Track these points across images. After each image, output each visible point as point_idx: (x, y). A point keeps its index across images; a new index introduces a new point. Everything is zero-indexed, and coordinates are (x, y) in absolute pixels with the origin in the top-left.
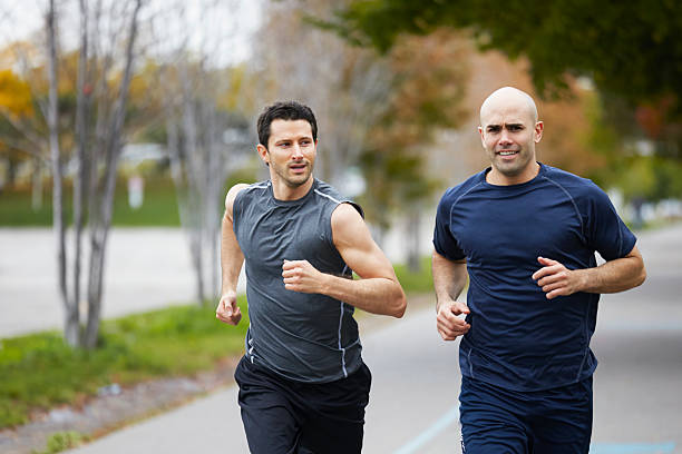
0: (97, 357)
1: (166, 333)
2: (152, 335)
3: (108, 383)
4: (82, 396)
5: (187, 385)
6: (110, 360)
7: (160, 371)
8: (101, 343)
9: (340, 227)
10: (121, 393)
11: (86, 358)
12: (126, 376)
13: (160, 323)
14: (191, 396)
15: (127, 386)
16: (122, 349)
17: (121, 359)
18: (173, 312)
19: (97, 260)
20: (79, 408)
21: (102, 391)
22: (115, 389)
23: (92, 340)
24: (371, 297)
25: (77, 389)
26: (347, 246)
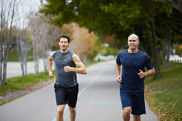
0: (5, 86)
1: (17, 82)
2: (14, 82)
3: (8, 91)
4: (4, 94)
5: (24, 92)
6: (8, 87)
7: (18, 89)
8: (6, 84)
9: (74, 58)
10: (11, 93)
11: (3, 87)
12: (11, 90)
13: (15, 80)
14: (25, 94)
15: (12, 92)
16: (10, 85)
17: (10, 87)
18: (18, 78)
19: (5, 68)
20: (4, 96)
21: (8, 93)
22: (10, 92)
23: (4, 83)
24: (81, 71)
25: (3, 93)
26: (76, 61)
